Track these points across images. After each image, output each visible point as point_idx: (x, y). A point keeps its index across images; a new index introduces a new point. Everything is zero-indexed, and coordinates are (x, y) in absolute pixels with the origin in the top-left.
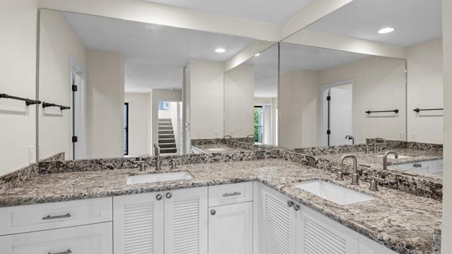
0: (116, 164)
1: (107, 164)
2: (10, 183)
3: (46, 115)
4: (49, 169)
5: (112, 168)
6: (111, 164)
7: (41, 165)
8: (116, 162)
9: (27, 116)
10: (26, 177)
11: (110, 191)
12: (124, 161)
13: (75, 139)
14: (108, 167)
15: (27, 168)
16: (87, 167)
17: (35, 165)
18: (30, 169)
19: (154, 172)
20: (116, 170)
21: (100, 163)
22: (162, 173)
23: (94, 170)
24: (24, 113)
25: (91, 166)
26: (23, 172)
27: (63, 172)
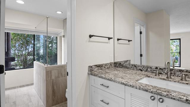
0: (143, 68)
1: (139, 68)
2: (99, 68)
3: (119, 44)
4: (117, 66)
5: (141, 70)
6: (141, 68)
7: (115, 63)
8: (144, 67)
9: (108, 44)
10: (107, 67)
11: (123, 82)
12: (148, 68)
13: (141, 55)
14: (140, 69)
15: (108, 64)
16: (130, 67)
17: (112, 63)
18: (110, 64)
19: (164, 79)
20: (143, 72)
21: (136, 67)
22: (170, 81)
23: (133, 70)
24: (107, 43)
25: (132, 67)
26: (106, 65)
27: (121, 68)
